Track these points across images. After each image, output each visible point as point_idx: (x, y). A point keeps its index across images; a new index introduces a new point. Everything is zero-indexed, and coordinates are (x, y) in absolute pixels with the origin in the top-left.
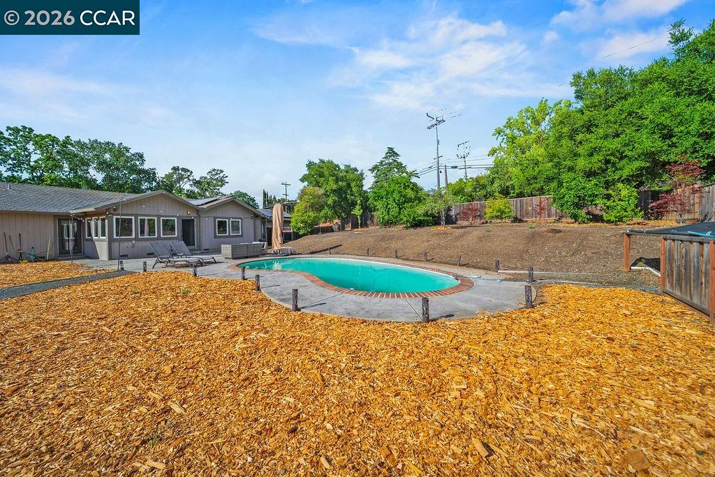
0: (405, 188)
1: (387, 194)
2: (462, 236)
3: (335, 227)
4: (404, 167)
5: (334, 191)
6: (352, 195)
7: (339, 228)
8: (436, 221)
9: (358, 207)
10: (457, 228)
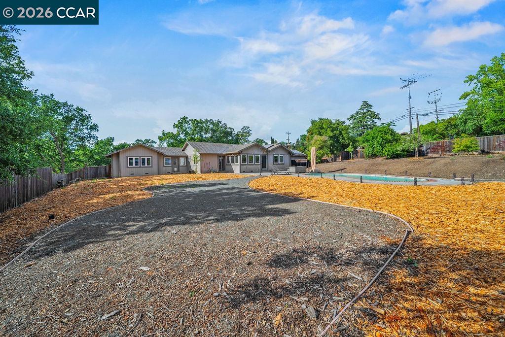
0: (386, 134)
1: (373, 139)
2: (432, 163)
3: (329, 160)
4: (377, 115)
5: (331, 137)
6: (343, 139)
7: (332, 160)
8: (410, 154)
9: (350, 147)
10: (429, 158)
